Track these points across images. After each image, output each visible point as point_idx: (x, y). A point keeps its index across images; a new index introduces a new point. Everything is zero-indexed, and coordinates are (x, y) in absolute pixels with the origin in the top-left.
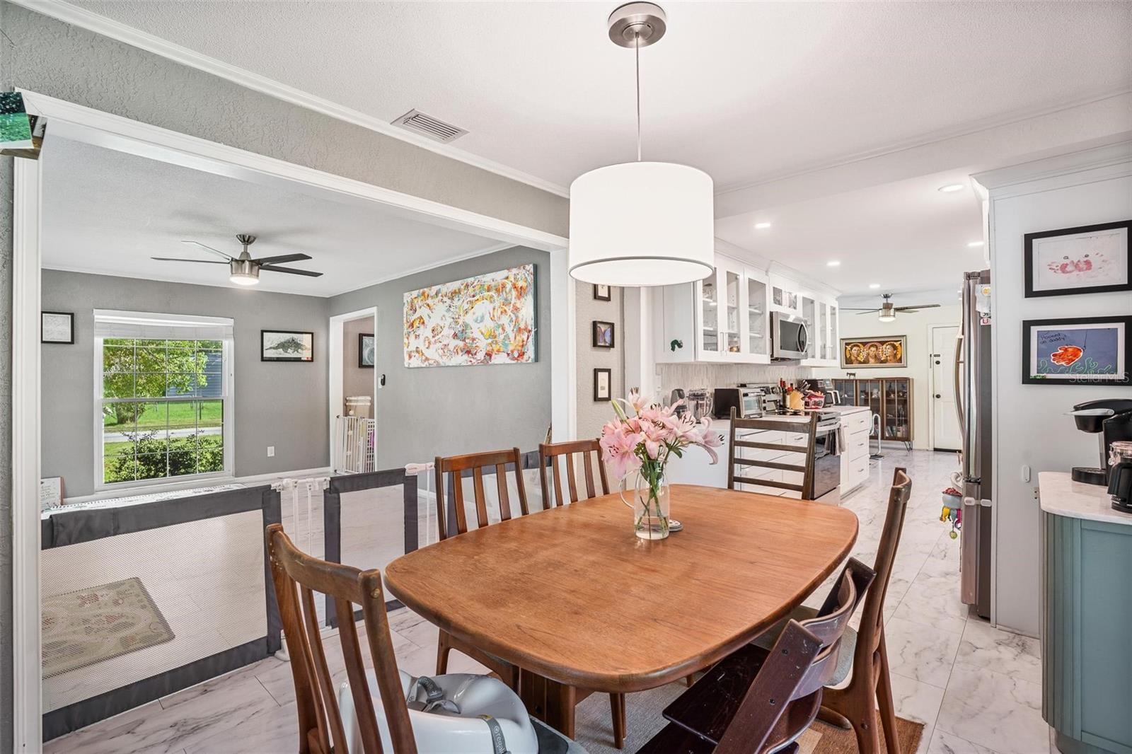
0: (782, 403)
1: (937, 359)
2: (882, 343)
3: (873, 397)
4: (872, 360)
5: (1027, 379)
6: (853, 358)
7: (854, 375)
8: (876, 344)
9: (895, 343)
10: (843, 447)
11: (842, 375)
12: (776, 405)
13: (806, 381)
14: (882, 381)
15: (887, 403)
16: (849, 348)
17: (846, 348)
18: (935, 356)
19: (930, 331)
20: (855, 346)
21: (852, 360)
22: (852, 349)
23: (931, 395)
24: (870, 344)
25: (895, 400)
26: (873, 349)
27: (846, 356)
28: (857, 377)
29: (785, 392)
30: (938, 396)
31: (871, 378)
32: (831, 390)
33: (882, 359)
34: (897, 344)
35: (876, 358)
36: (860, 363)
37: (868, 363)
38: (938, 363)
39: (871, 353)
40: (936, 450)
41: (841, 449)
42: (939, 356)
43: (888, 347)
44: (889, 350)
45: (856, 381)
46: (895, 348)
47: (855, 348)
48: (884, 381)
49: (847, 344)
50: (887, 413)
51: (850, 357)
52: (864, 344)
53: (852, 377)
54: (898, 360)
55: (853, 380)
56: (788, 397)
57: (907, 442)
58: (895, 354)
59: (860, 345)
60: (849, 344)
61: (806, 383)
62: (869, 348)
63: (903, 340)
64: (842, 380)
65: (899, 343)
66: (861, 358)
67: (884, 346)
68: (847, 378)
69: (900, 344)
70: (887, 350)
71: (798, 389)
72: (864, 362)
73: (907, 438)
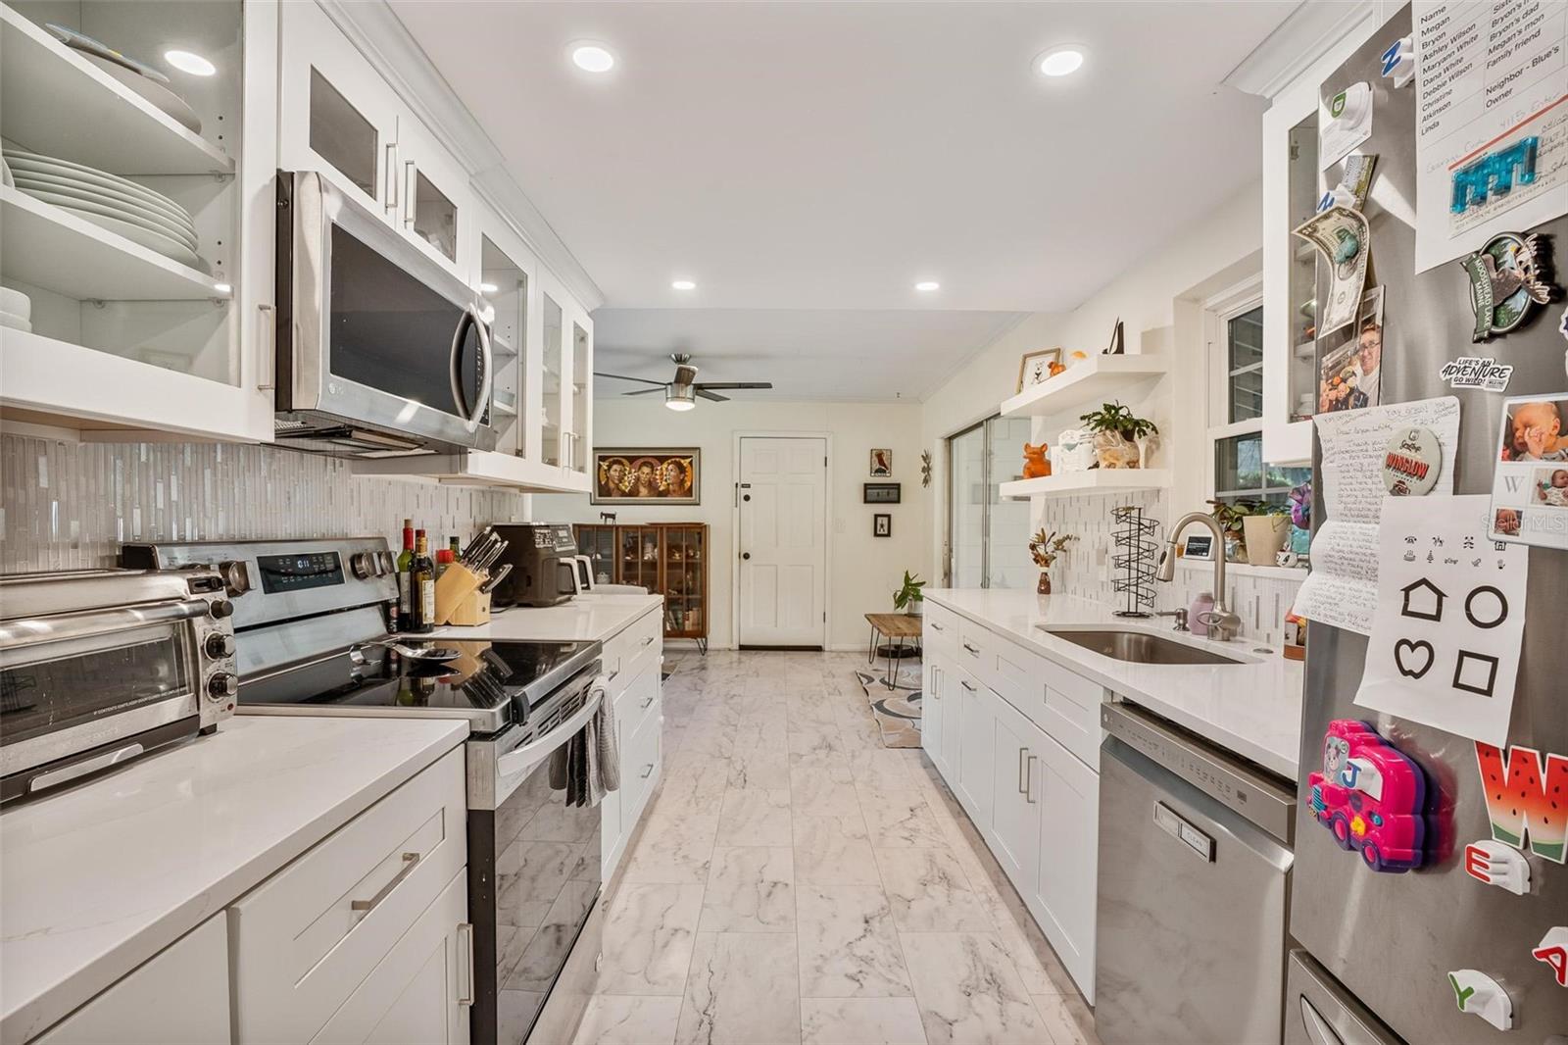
0: (406, 609)
1: (745, 492)
2: (662, 460)
3: (646, 558)
4: (643, 491)
6: (612, 485)
7: (613, 516)
8: (650, 460)
9: (682, 461)
10: (612, 776)
11: (592, 516)
12: (387, 618)
13: (495, 528)
14: (662, 528)
15: (668, 568)
16: (605, 465)
17: (600, 466)
18: (743, 486)
19: (737, 440)
20: (615, 462)
21: (609, 489)
22: (610, 467)
23: (736, 556)
24: (642, 460)
25: (681, 564)
26: (646, 470)
27: (599, 482)
28: (618, 522)
29: (418, 568)
30: (747, 556)
31: (643, 523)
32: (570, 554)
33: (661, 489)
34: (685, 463)
35: (652, 487)
36: (624, 494)
37: (637, 495)
38: (747, 498)
39: (643, 477)
40: (743, 648)
41: (606, 784)
42: (749, 486)
43: (671, 467)
44: (672, 473)
45: (617, 527)
46: (681, 469)
47: (615, 467)
48: (665, 530)
49: (602, 459)
50: (668, 588)
51: (607, 483)
52: (632, 460)
53: (610, 522)
54: (685, 490)
55: (611, 527)
56: (429, 587)
57: (699, 640)
58: (682, 482)
59: (624, 460)
60: (606, 457)
61: (495, 536)
62: (640, 469)
63: (695, 455)
64: (593, 526)
65: (689, 460)
66: (626, 486)
67: (665, 465)
68: (601, 522)
69: (691, 463)
70: (667, 474)
71: (468, 557)
72: (630, 494)
73: (700, 632)
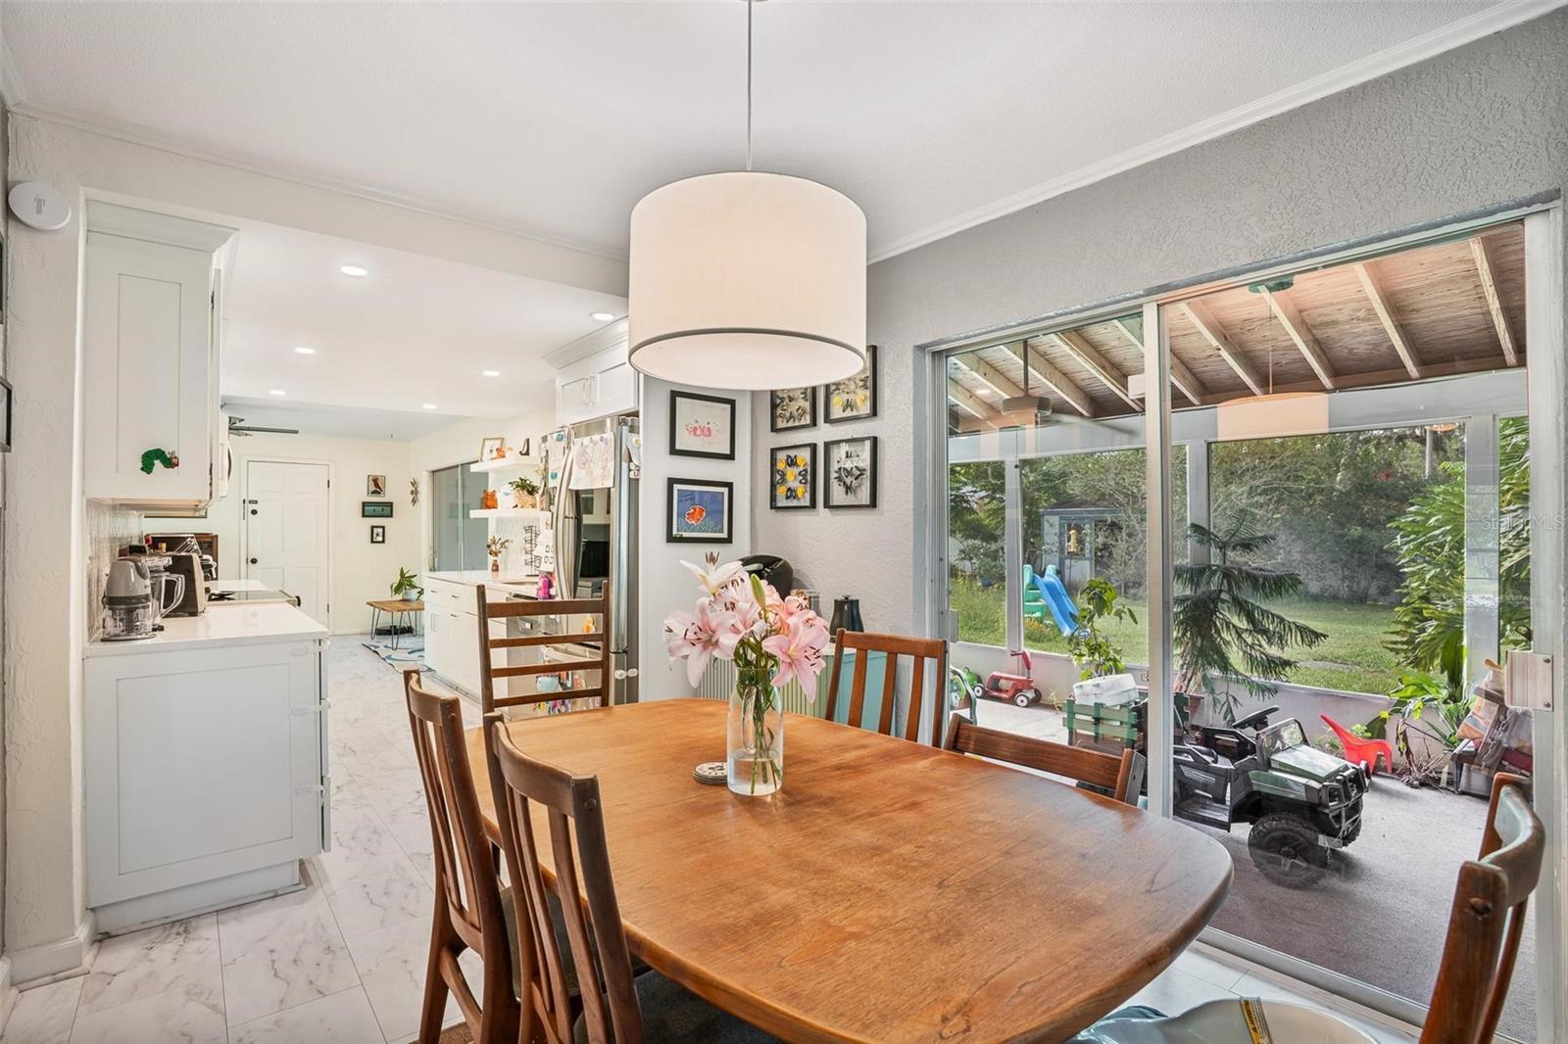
1: (253, 507)
5: (671, 539)
18: (250, 502)
19: (244, 466)
23: (244, 561)
30: (254, 561)
38: (254, 512)
42: (256, 502)
